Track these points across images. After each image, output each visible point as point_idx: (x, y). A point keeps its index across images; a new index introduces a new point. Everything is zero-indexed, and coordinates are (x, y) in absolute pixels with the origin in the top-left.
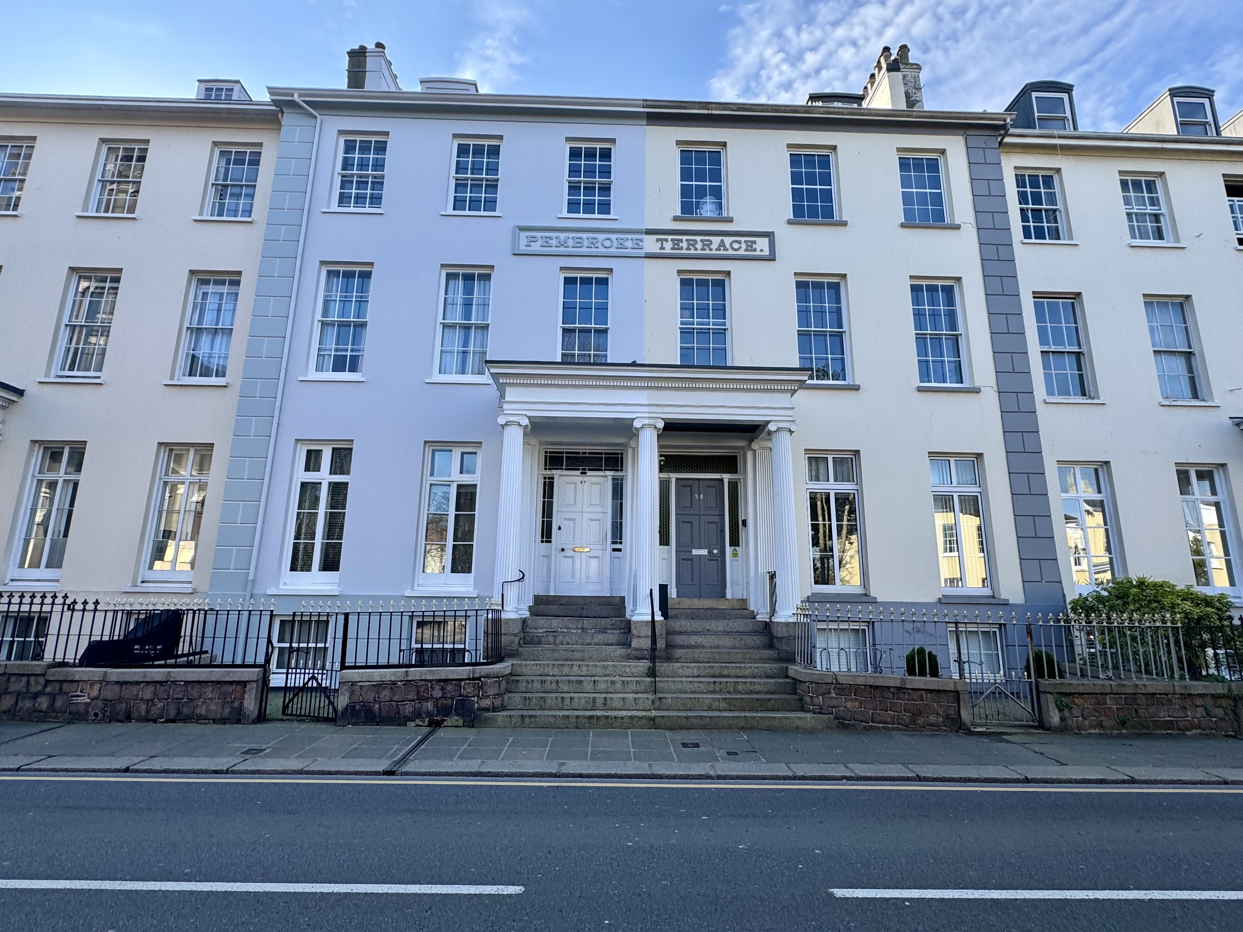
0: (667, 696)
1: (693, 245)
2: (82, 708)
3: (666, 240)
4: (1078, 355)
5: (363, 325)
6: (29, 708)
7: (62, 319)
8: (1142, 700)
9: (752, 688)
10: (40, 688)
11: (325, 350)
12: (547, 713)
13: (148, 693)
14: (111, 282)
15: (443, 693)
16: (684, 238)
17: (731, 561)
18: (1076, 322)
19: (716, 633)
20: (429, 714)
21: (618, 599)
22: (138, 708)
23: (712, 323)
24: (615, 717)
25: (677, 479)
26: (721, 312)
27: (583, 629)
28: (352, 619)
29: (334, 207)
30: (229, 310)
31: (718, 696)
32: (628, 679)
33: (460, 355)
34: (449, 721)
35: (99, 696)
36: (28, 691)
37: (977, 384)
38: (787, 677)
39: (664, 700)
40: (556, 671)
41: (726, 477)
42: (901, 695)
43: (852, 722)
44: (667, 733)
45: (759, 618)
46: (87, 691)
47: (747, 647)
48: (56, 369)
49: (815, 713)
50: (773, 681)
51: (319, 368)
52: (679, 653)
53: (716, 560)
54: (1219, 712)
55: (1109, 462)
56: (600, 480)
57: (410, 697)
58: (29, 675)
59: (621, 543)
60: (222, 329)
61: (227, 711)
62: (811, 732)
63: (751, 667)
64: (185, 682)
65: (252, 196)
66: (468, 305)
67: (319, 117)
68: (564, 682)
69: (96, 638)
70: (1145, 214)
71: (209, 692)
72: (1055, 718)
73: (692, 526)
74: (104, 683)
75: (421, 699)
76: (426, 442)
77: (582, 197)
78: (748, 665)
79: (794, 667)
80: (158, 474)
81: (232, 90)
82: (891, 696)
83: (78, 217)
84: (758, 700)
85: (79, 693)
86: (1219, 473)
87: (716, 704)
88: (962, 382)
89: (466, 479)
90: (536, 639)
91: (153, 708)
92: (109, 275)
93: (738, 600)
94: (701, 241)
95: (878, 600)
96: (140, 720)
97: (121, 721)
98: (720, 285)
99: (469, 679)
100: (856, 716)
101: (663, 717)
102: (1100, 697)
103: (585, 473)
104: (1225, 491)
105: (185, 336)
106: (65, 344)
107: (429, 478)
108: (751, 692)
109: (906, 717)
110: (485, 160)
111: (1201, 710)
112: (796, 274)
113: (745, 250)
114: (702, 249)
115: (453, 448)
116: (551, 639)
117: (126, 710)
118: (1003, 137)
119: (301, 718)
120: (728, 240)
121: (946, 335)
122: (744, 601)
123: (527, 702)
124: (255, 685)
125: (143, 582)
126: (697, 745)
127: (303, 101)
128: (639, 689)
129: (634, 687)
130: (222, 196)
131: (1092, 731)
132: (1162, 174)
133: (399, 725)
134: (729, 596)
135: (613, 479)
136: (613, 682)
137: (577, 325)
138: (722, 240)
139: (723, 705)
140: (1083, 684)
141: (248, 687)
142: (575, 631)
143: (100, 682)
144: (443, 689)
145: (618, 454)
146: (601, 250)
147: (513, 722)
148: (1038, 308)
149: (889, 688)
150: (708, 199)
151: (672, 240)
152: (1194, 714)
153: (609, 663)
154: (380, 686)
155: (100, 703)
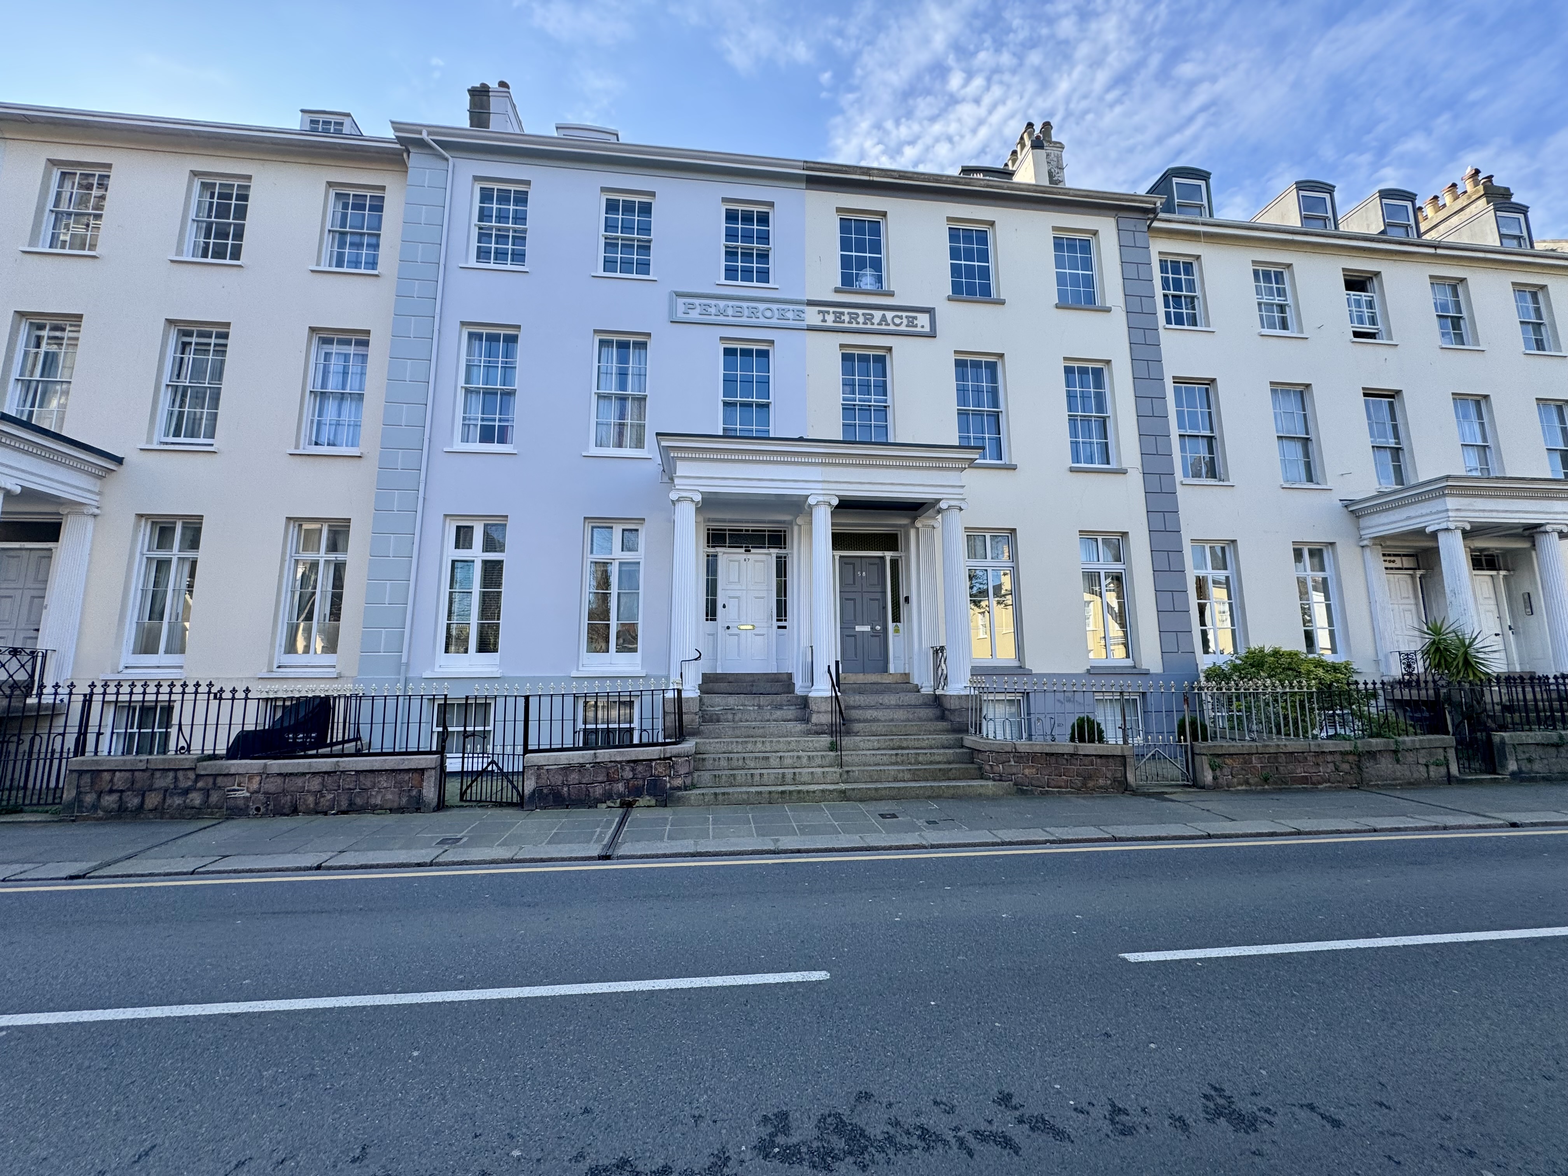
0: (854, 769)
1: (855, 319)
2: (241, 803)
3: (828, 313)
4: (1210, 439)
5: (511, 393)
6: (179, 805)
7: (161, 378)
8: (1282, 759)
9: (932, 759)
10: (190, 783)
11: (470, 419)
12: (739, 789)
13: (315, 784)
14: (216, 337)
15: (634, 774)
16: (846, 311)
17: (894, 636)
18: (1209, 407)
19: (888, 707)
20: (620, 796)
21: (785, 676)
22: (305, 800)
23: (874, 399)
24: (808, 792)
25: (841, 557)
26: (883, 389)
27: (759, 706)
28: (533, 702)
29: (473, 262)
30: (357, 373)
31: (901, 768)
32: (814, 754)
33: (617, 428)
34: (641, 802)
35: (260, 788)
36: (176, 788)
37: (1124, 466)
38: (962, 747)
39: (851, 773)
40: (740, 748)
41: (888, 555)
42: (1074, 761)
43: (1030, 788)
44: (860, 805)
45: (924, 691)
46: (245, 784)
47: (920, 720)
48: (159, 435)
49: (994, 780)
50: (951, 751)
51: (465, 439)
52: (857, 727)
53: (879, 636)
54: (1346, 767)
55: (1235, 541)
56: (763, 557)
57: (600, 779)
58: (176, 770)
59: (785, 620)
60: (350, 394)
61: (404, 800)
62: (994, 798)
63: (928, 739)
64: (356, 771)
65: (376, 246)
66: (623, 374)
67: (451, 159)
68: (751, 759)
69: (249, 727)
70: (1272, 304)
71: (383, 781)
72: (1208, 777)
73: (855, 603)
74: (264, 776)
75: (610, 780)
76: (585, 518)
77: (740, 264)
78: (925, 737)
79: (970, 738)
80: (288, 552)
81: (342, 124)
82: (1065, 762)
83: (172, 261)
84: (940, 770)
85: (236, 787)
86: (1328, 552)
87: (901, 775)
88: (1108, 463)
89: (628, 556)
90: (715, 717)
91: (322, 800)
92: (215, 330)
93: (901, 674)
94: (863, 314)
95: (1034, 672)
96: (308, 812)
97: (288, 815)
98: (881, 361)
99: (660, 759)
100: (1034, 782)
101: (854, 789)
102: (1247, 757)
103: (749, 551)
104: (1333, 567)
105: (308, 400)
106: (167, 407)
107: (590, 556)
108: (931, 763)
109: (1078, 781)
110: (636, 218)
111: (1331, 766)
112: (956, 352)
113: (907, 326)
114: (864, 323)
115: (614, 526)
116: (730, 717)
117: (291, 802)
118: (1153, 221)
119: (481, 803)
120: (889, 315)
121: (1095, 417)
122: (907, 675)
123: (717, 779)
124: (433, 772)
125: (279, 667)
126: (894, 816)
127: (433, 140)
128: (824, 763)
129: (819, 761)
130: (342, 245)
131: (1239, 788)
132: (1289, 266)
133: (590, 807)
134: (892, 670)
135: (777, 557)
136: (799, 757)
137: (739, 399)
138: (884, 315)
139: (907, 776)
140: (1233, 746)
141: (426, 774)
142: (751, 708)
143: (260, 774)
144: (633, 770)
145: (781, 531)
146: (762, 321)
147: (706, 800)
148: (1177, 391)
149: (1063, 754)
150: (868, 271)
151: (834, 313)
152: (1326, 770)
153: (793, 739)
154: (567, 769)
155: (261, 796)
